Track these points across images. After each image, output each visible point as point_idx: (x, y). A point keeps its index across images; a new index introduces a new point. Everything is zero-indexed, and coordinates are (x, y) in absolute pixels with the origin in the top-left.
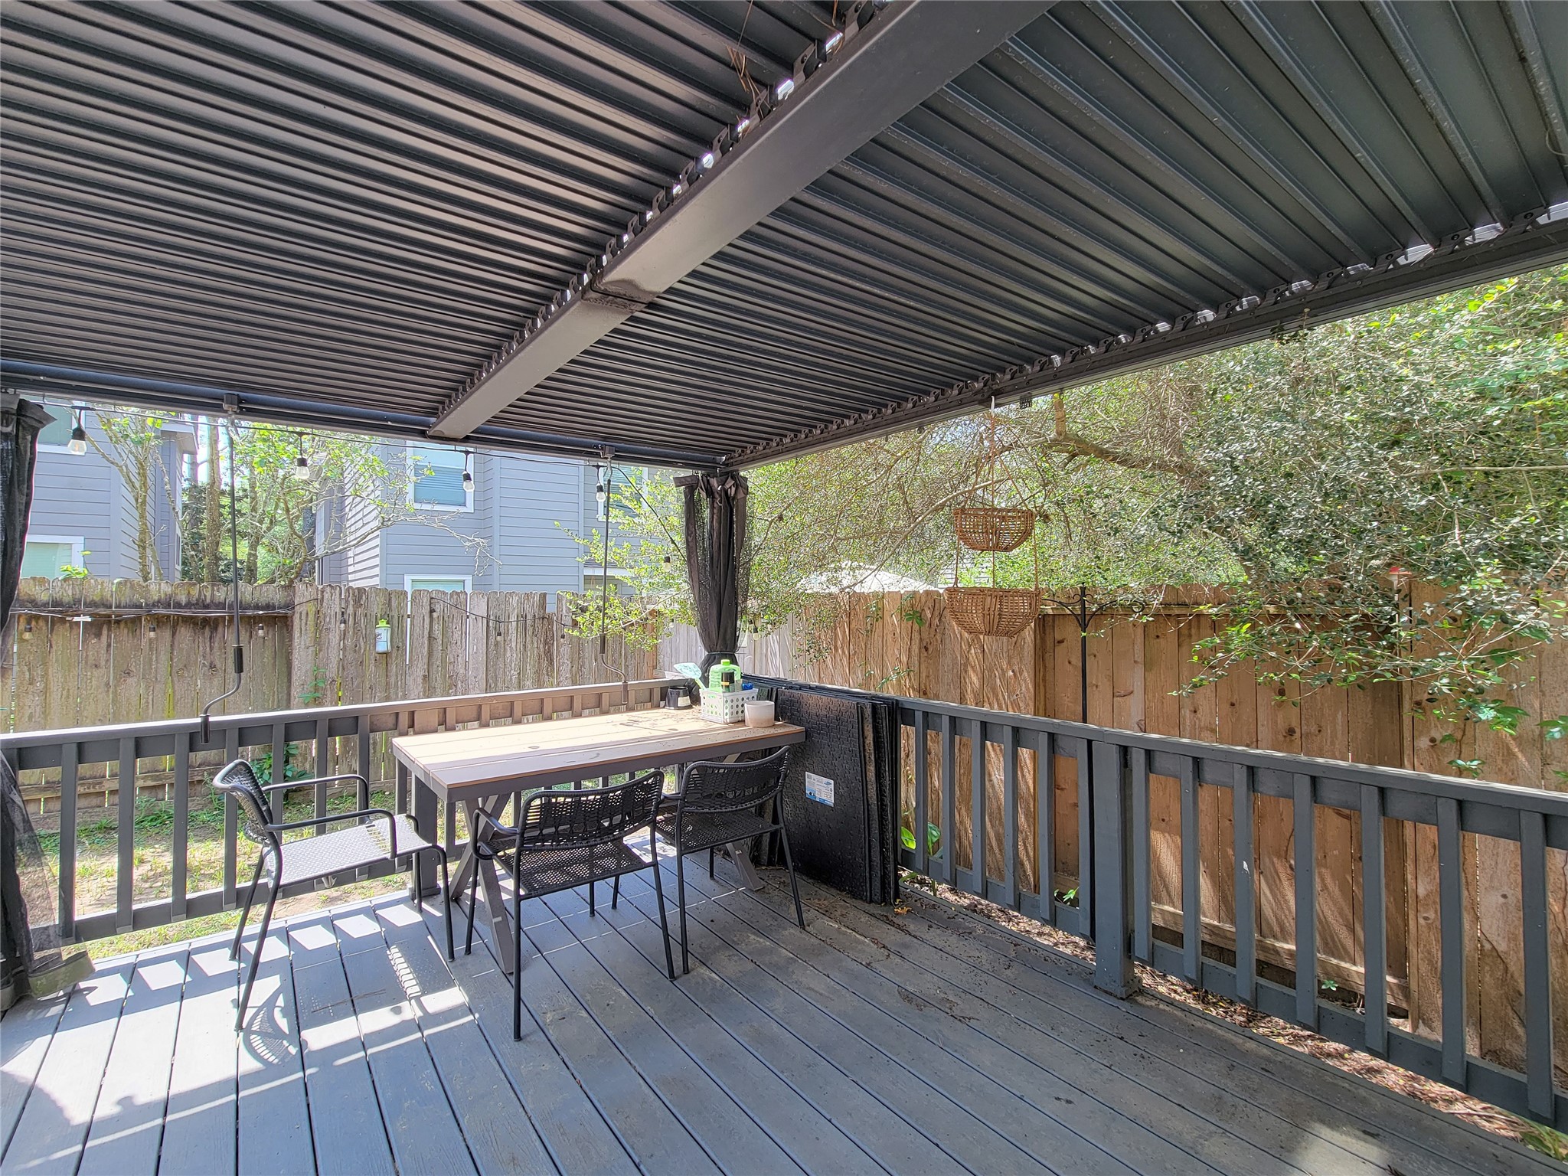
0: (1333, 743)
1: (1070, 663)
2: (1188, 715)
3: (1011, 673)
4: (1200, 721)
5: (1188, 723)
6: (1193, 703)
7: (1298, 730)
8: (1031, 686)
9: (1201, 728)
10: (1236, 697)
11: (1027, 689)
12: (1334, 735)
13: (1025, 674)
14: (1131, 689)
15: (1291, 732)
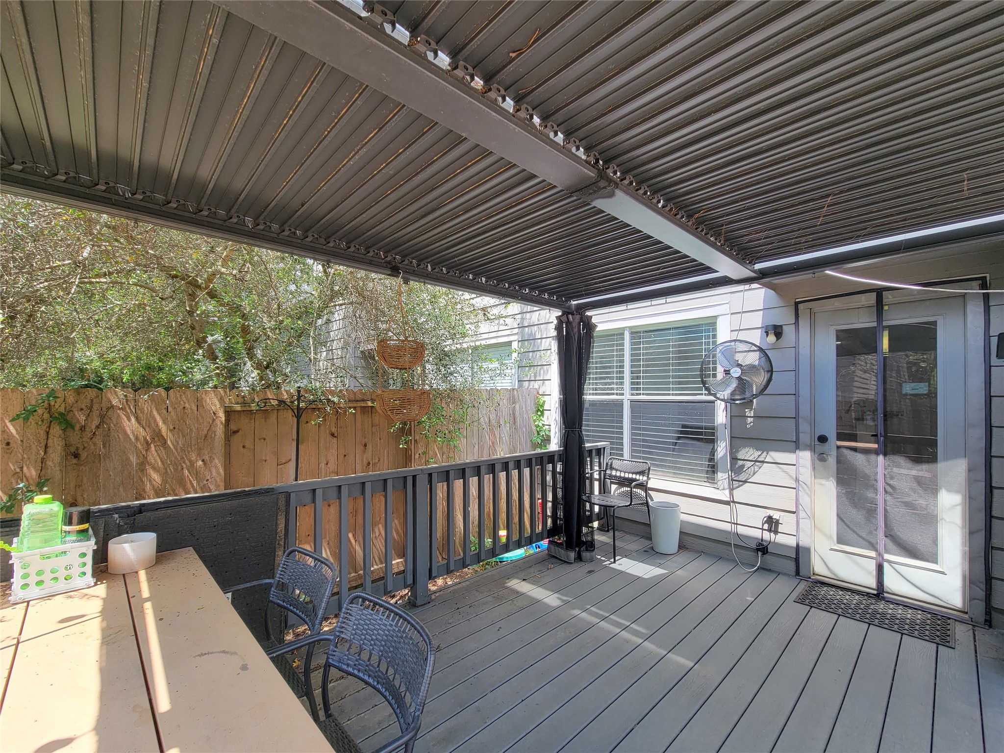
0: (383, 465)
1: (244, 447)
2: (323, 467)
3: (200, 463)
4: (329, 469)
5: (323, 472)
6: (326, 459)
7: (371, 462)
8: (222, 471)
9: (330, 473)
10: (347, 451)
11: (218, 473)
12: (384, 462)
13: (217, 461)
14: (290, 458)
15: (369, 464)
